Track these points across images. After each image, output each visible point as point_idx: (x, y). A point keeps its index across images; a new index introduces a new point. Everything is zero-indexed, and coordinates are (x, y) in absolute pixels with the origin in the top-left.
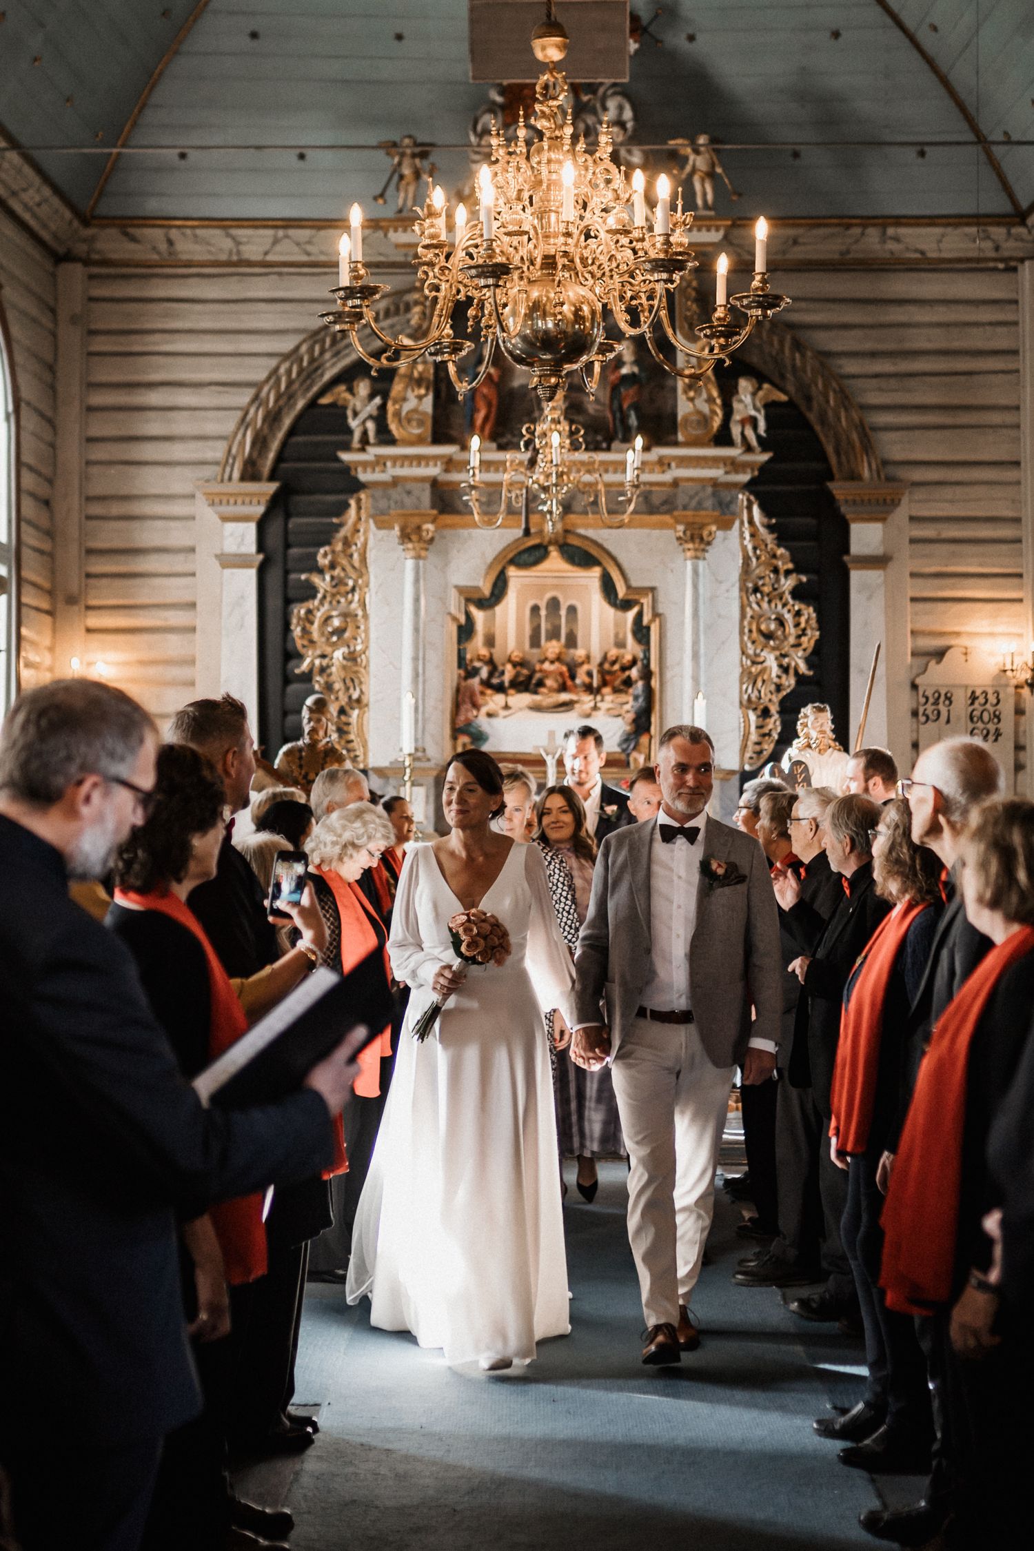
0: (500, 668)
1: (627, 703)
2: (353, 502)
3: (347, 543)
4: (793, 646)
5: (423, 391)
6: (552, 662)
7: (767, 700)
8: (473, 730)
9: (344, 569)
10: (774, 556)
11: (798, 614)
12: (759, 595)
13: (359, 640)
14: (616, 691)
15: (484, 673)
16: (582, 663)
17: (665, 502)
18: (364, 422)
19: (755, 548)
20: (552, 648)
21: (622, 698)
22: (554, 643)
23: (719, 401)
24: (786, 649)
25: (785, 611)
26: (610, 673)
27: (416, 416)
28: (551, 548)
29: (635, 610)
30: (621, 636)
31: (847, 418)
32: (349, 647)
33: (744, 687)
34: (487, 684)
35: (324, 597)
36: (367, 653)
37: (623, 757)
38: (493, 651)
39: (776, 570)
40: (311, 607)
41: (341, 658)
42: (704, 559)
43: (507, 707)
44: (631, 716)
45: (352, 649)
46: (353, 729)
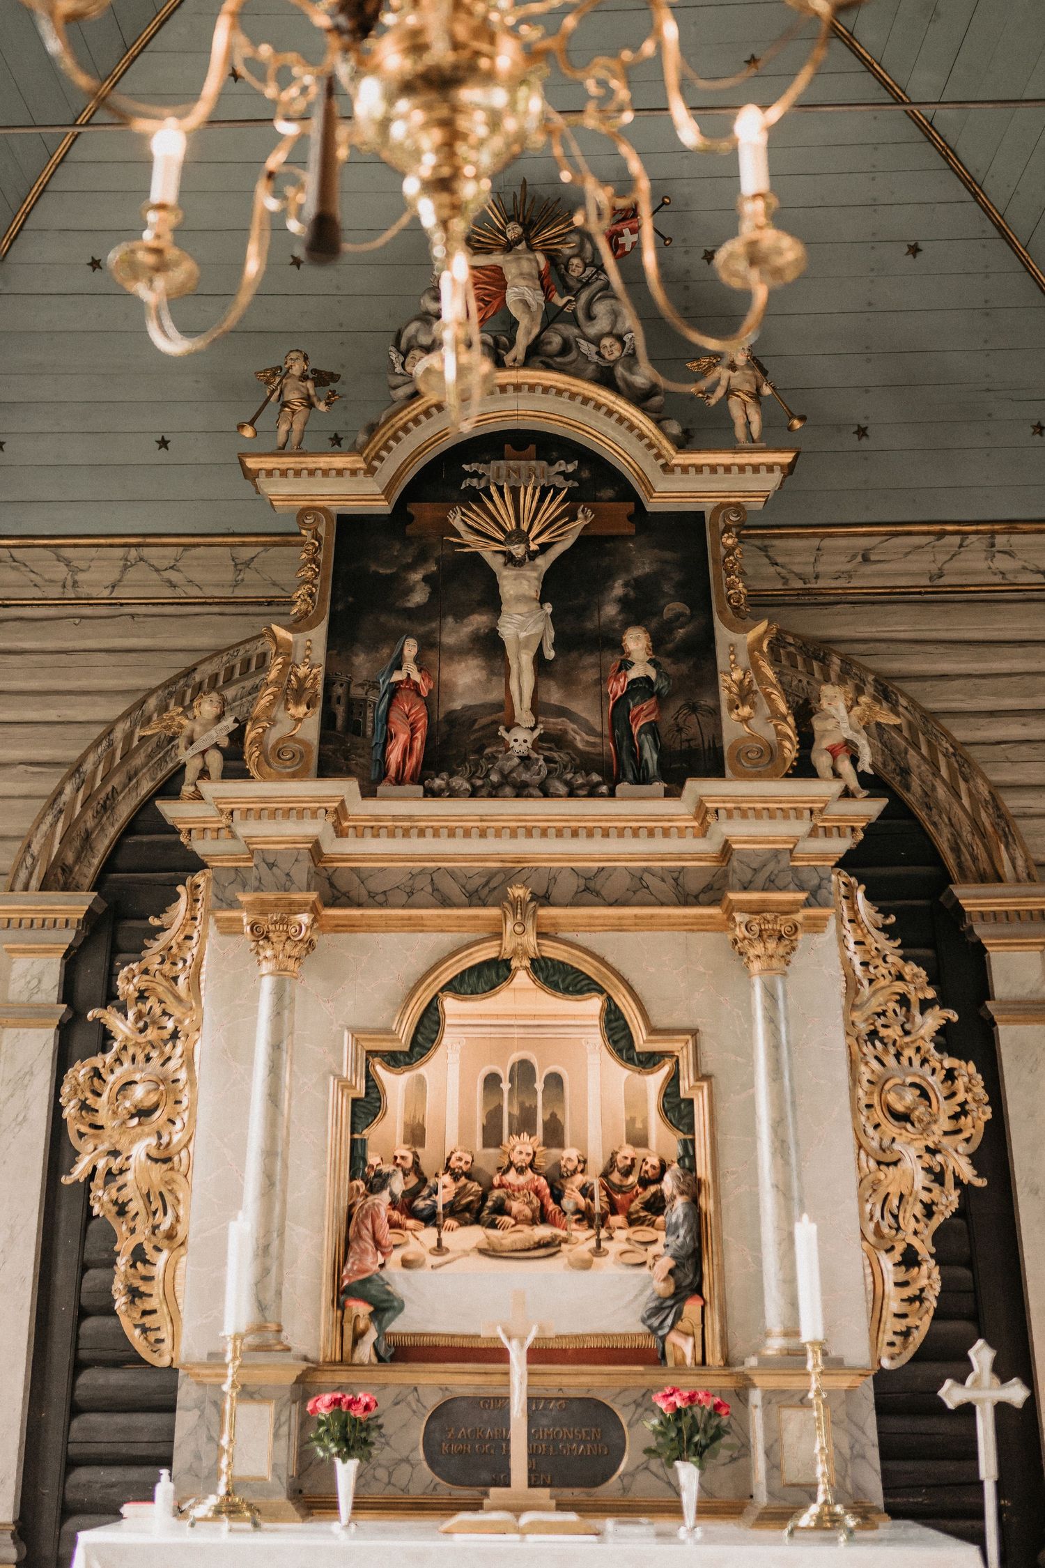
0: (431, 1182)
1: (655, 1241)
2: (180, 889)
3: (168, 956)
4: (946, 1133)
5: (303, 709)
6: (521, 1171)
7: (910, 1231)
8: (373, 1290)
9: (161, 1002)
10: (900, 977)
11: (950, 1075)
12: (877, 1043)
13: (179, 1125)
14: (632, 1222)
15: (398, 1185)
16: (574, 1172)
17: (708, 888)
18: (203, 753)
19: (865, 964)
20: (522, 1146)
21: (646, 1234)
22: (525, 1136)
23: (791, 720)
24: (936, 1139)
25: (927, 1069)
26: (620, 1189)
27: (291, 744)
28: (514, 964)
29: (665, 1070)
30: (639, 1125)
31: (971, 795)
32: (160, 1137)
33: (868, 1207)
34: (406, 1206)
35: (125, 1048)
36: (191, 1147)
37: (652, 1343)
38: (419, 1151)
39: (904, 1001)
40: (100, 1066)
41: (143, 1157)
42: (785, 974)
43: (440, 1249)
44: (667, 1263)
45: (165, 1140)
46: (156, 1288)
